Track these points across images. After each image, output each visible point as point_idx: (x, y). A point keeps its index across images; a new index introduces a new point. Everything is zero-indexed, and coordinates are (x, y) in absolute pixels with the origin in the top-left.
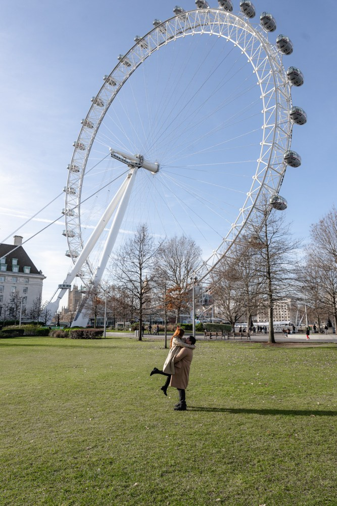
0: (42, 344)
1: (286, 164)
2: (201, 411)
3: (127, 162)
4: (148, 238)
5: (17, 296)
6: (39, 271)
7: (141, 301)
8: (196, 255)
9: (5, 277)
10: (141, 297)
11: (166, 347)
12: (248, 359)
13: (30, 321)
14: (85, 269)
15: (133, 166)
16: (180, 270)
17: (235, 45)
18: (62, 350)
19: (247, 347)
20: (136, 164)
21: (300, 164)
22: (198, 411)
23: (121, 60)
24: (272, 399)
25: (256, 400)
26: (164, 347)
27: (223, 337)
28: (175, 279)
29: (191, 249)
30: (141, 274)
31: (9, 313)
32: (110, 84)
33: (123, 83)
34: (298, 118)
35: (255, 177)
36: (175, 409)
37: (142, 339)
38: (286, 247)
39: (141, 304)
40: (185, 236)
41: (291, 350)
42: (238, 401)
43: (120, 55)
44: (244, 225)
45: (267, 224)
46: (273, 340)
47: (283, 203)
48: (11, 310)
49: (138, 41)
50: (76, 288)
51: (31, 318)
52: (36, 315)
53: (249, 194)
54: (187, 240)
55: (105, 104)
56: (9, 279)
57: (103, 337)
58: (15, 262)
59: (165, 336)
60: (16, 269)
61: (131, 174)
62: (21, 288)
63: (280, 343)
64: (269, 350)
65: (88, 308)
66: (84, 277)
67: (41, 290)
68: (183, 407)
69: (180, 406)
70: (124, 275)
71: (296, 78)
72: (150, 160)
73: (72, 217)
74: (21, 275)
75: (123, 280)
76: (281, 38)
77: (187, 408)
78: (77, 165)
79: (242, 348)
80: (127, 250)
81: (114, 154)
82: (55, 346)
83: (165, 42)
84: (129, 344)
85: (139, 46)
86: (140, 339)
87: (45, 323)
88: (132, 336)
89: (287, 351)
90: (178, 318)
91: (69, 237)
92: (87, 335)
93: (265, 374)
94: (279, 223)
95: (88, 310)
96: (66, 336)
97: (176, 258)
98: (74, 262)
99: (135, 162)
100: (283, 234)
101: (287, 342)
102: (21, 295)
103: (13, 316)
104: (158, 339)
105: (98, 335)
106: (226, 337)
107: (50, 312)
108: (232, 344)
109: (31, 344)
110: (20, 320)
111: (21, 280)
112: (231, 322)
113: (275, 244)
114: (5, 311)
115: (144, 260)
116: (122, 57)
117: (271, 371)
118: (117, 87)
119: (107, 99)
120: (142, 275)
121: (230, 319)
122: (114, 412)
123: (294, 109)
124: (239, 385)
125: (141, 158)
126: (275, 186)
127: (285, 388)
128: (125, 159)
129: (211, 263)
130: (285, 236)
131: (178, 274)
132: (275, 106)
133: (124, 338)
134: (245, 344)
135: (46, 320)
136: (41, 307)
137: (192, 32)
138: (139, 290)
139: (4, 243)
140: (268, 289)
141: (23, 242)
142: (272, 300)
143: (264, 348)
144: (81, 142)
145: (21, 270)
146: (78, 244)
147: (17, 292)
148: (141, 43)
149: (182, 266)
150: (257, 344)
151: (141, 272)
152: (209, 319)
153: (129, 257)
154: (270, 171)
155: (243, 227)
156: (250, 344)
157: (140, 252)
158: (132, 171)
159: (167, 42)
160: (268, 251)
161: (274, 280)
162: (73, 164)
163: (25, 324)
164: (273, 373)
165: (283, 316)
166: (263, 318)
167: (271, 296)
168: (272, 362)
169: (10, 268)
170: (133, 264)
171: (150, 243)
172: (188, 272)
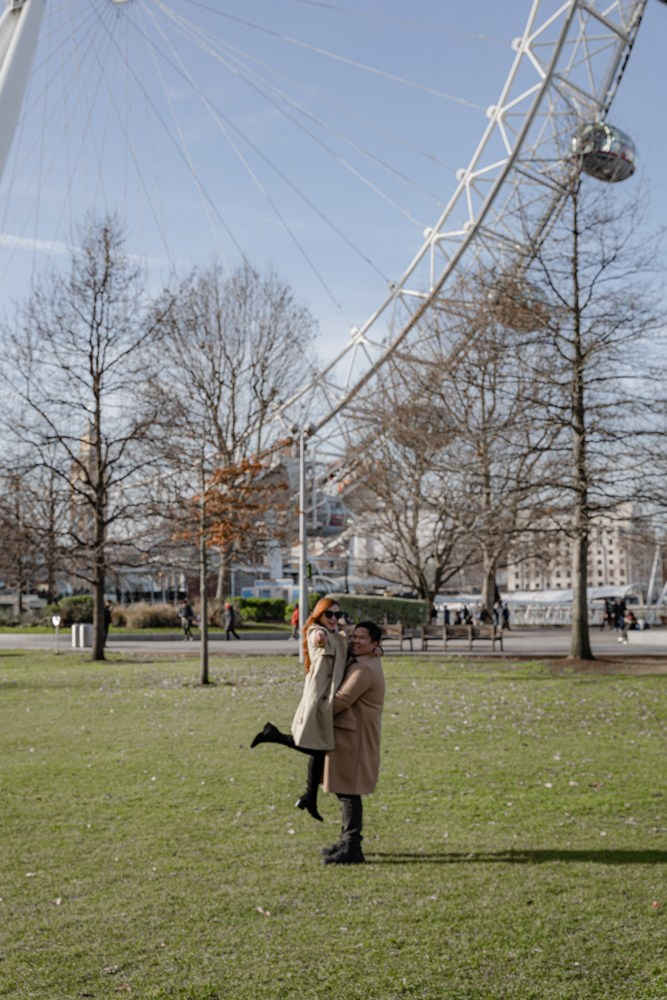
2: (414, 862)
4: (128, 273)
7: (100, 513)
8: (294, 341)
10: (100, 499)
11: (206, 681)
12: (508, 714)
16: (233, 398)
19: (498, 674)
22: (404, 862)
24: (629, 826)
25: (577, 829)
26: (200, 680)
27: (406, 644)
28: (214, 431)
29: (275, 318)
30: (97, 414)
35: (522, 45)
36: (328, 862)
37: (107, 656)
38: (646, 317)
39: (101, 523)
40: (253, 265)
41: (651, 680)
42: (519, 834)
44: (471, 237)
45: (581, 228)
46: (585, 652)
47: (624, 157)
53: (495, 112)
54: (261, 280)
59: (200, 644)
63: (607, 660)
64: (576, 684)
68: (351, 853)
69: (346, 850)
70: (32, 417)
75: (31, 436)
77: (367, 858)
79: (480, 679)
80: (41, 318)
84: (63, 672)
86: (99, 656)
88: (63, 646)
89: (639, 684)
90: (227, 578)
93: (581, 756)
94: (624, 225)
97: (218, 352)
100: (638, 266)
101: (632, 657)
104: (167, 655)
106: (418, 643)
108: (443, 667)
112: (423, 591)
113: (607, 306)
117: (599, 749)
120: (102, 414)
121: (416, 579)
122: (128, 876)
124: (506, 790)
127: (660, 795)
129: (346, 375)
130: (642, 277)
131: (227, 411)
133: (33, 653)
134: (487, 666)
138: (93, 475)
140: (575, 471)
142: (587, 509)
143: (555, 677)
149: (238, 382)
150: (528, 664)
151: (98, 404)
152: (338, 582)
153: (49, 346)
154: (581, 23)
155: (467, 245)
156: (505, 664)
157: (95, 326)
160: (577, 330)
161: (596, 436)
164: (606, 755)
165: (602, 567)
166: (528, 575)
167: (584, 494)
168: (592, 719)
170: (62, 374)
171: (131, 293)
172: (265, 405)
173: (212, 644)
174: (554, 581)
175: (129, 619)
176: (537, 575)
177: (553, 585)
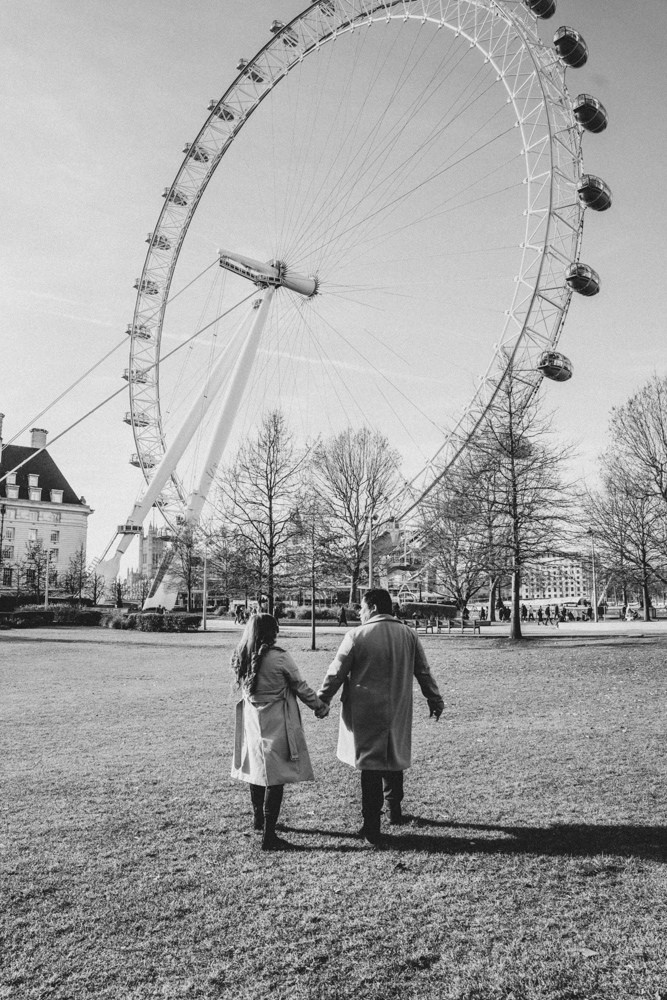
0: (87, 638)
1: (571, 289)
3: (252, 276)
4: (287, 436)
5: (37, 549)
6: (80, 498)
7: (271, 561)
8: (391, 464)
9: (16, 510)
11: (314, 648)
13: (64, 596)
14: (169, 491)
15: (264, 284)
16: (357, 498)
17: (472, 46)
18: (122, 651)
20: (271, 279)
21: (598, 290)
23: (243, 69)
26: (310, 647)
28: (348, 514)
29: (379, 454)
30: (270, 509)
31: (25, 581)
32: (221, 117)
33: (248, 115)
34: (595, 197)
35: (510, 312)
39: (272, 566)
40: (368, 428)
43: (242, 60)
44: (486, 410)
47: (565, 368)
48: (30, 574)
49: (277, 30)
50: (153, 531)
51: (67, 591)
52: (76, 586)
53: (498, 346)
54: (372, 435)
55: (210, 158)
56: (24, 513)
57: (201, 628)
58: (33, 480)
59: (311, 628)
60: (35, 495)
61: (261, 301)
62: (45, 534)
63: (530, 639)
65: (174, 573)
66: (166, 508)
67: (85, 537)
70: (238, 511)
71: (591, 118)
72: (299, 271)
73: (141, 385)
74: (45, 506)
75: (236, 520)
76: (563, 34)
78: (152, 280)
80: (243, 460)
81: (227, 260)
82: (107, 643)
83: (331, 33)
85: (280, 42)
87: (95, 601)
91: (136, 425)
92: (169, 624)
95: (174, 577)
96: (131, 626)
97: (350, 473)
98: (147, 477)
99: (269, 276)
102: (48, 545)
103: (33, 586)
105: (190, 625)
107: (102, 580)
108: (442, 642)
109: (67, 639)
110: (46, 594)
111: (47, 516)
112: (460, 600)
114: (19, 577)
115: (277, 480)
116: (246, 64)
118: (234, 123)
119: (215, 148)
121: (457, 594)
123: (586, 180)
125: (281, 268)
126: (549, 332)
128: (247, 270)
129: (419, 486)
131: (355, 504)
132: (549, 172)
134: (466, 642)
135: (95, 595)
136: (86, 569)
137: (385, 14)
138: (268, 540)
139: (14, 443)
141: (48, 442)
144: (162, 233)
145: (46, 497)
146: (156, 440)
147: (40, 541)
148: (284, 36)
149: (361, 488)
150: (488, 641)
151: (271, 503)
152: (416, 596)
153: (247, 474)
154: (538, 303)
155: (484, 414)
156: (476, 641)
157: (270, 464)
158: (263, 294)
159: (335, 34)
162: (146, 278)
163: (55, 601)
165: (573, 586)
169: (24, 494)
170: (255, 488)
171: (288, 446)
172: (374, 501)
173: (316, 628)
174: (547, 593)
175: (297, 614)
176: (538, 590)
177: (547, 596)
